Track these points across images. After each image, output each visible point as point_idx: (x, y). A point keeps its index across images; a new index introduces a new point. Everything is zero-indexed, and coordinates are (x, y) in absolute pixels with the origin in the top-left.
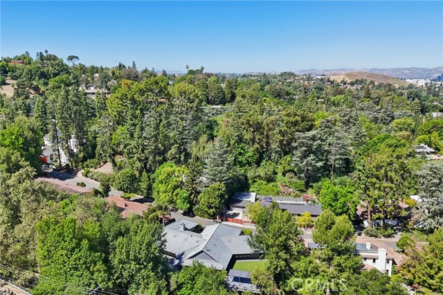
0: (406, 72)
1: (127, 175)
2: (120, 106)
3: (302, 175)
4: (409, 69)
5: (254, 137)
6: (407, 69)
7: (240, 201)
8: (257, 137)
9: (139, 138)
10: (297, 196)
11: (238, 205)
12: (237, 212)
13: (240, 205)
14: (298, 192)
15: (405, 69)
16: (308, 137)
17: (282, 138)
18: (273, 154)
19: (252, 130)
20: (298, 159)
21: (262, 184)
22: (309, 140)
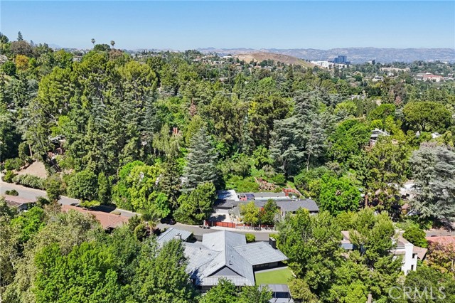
0: (304, 53)
1: (87, 178)
2: (60, 90)
3: (282, 168)
4: (307, 50)
5: (226, 127)
6: (304, 50)
7: (224, 201)
8: (230, 126)
9: (92, 131)
10: (278, 191)
11: (223, 206)
12: (222, 214)
13: (224, 205)
14: (278, 186)
15: (302, 50)
16: (289, 125)
17: (256, 127)
18: (244, 145)
19: (223, 118)
20: (278, 150)
21: (237, 179)
22: (290, 128)
